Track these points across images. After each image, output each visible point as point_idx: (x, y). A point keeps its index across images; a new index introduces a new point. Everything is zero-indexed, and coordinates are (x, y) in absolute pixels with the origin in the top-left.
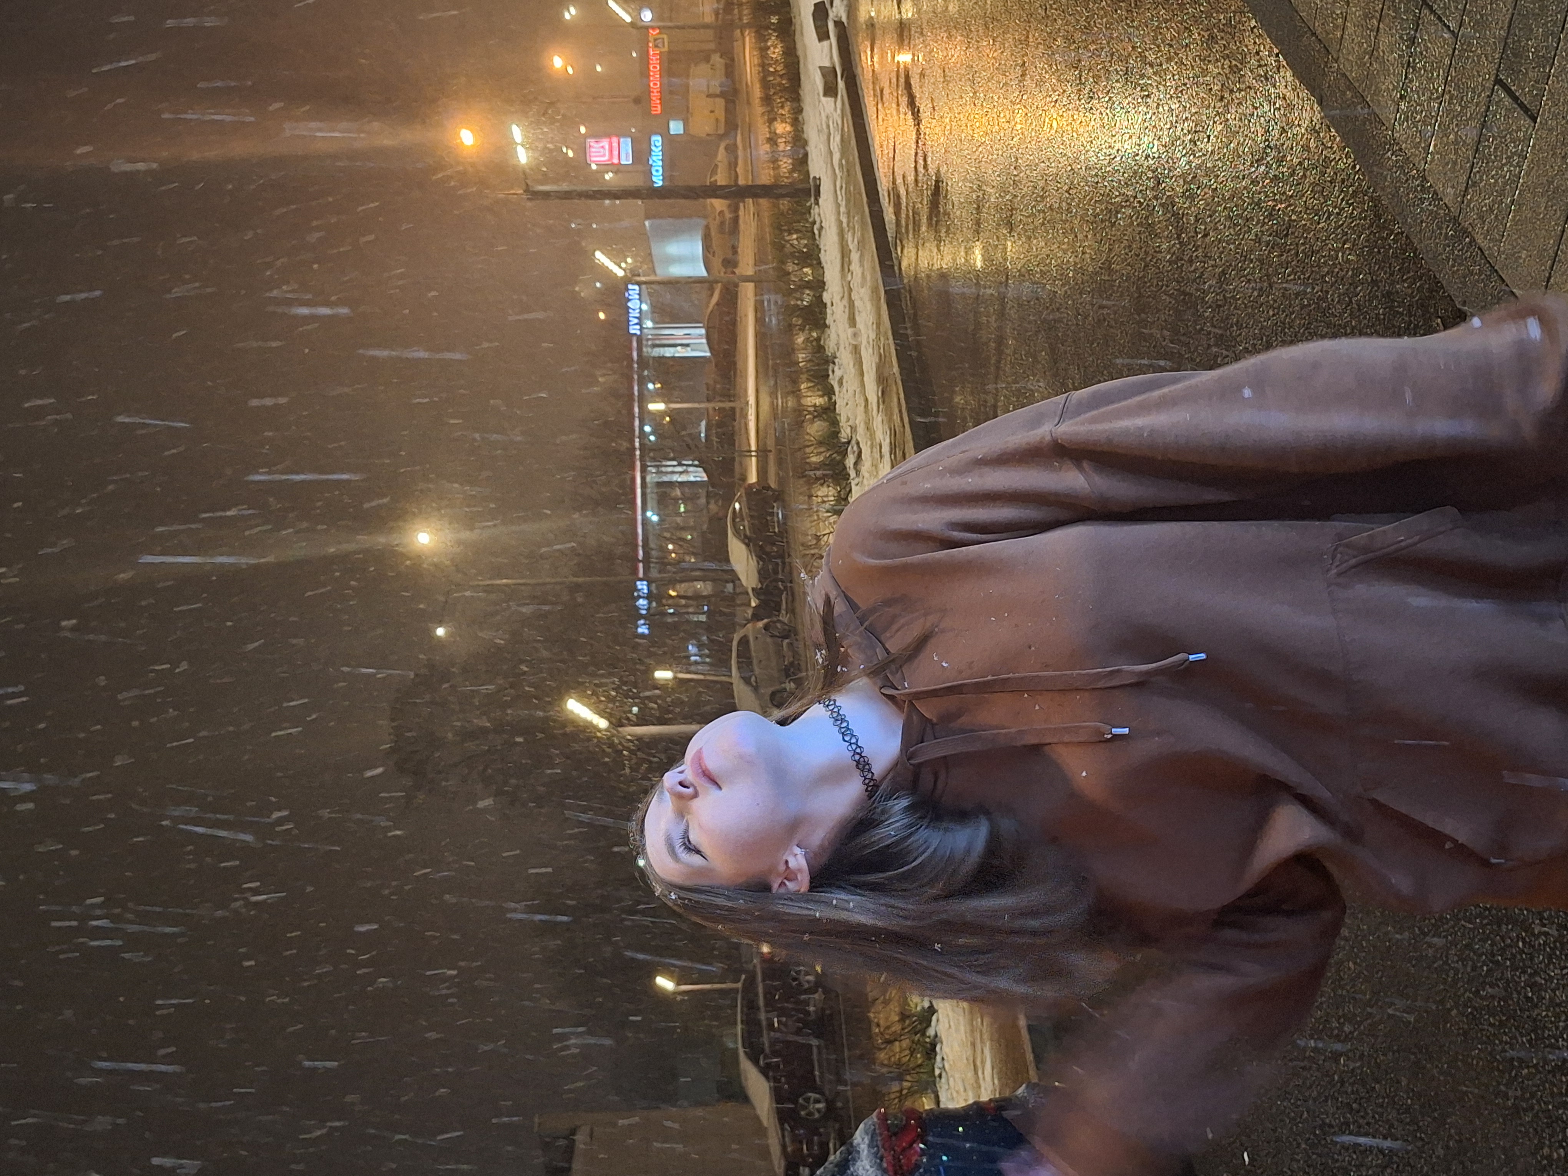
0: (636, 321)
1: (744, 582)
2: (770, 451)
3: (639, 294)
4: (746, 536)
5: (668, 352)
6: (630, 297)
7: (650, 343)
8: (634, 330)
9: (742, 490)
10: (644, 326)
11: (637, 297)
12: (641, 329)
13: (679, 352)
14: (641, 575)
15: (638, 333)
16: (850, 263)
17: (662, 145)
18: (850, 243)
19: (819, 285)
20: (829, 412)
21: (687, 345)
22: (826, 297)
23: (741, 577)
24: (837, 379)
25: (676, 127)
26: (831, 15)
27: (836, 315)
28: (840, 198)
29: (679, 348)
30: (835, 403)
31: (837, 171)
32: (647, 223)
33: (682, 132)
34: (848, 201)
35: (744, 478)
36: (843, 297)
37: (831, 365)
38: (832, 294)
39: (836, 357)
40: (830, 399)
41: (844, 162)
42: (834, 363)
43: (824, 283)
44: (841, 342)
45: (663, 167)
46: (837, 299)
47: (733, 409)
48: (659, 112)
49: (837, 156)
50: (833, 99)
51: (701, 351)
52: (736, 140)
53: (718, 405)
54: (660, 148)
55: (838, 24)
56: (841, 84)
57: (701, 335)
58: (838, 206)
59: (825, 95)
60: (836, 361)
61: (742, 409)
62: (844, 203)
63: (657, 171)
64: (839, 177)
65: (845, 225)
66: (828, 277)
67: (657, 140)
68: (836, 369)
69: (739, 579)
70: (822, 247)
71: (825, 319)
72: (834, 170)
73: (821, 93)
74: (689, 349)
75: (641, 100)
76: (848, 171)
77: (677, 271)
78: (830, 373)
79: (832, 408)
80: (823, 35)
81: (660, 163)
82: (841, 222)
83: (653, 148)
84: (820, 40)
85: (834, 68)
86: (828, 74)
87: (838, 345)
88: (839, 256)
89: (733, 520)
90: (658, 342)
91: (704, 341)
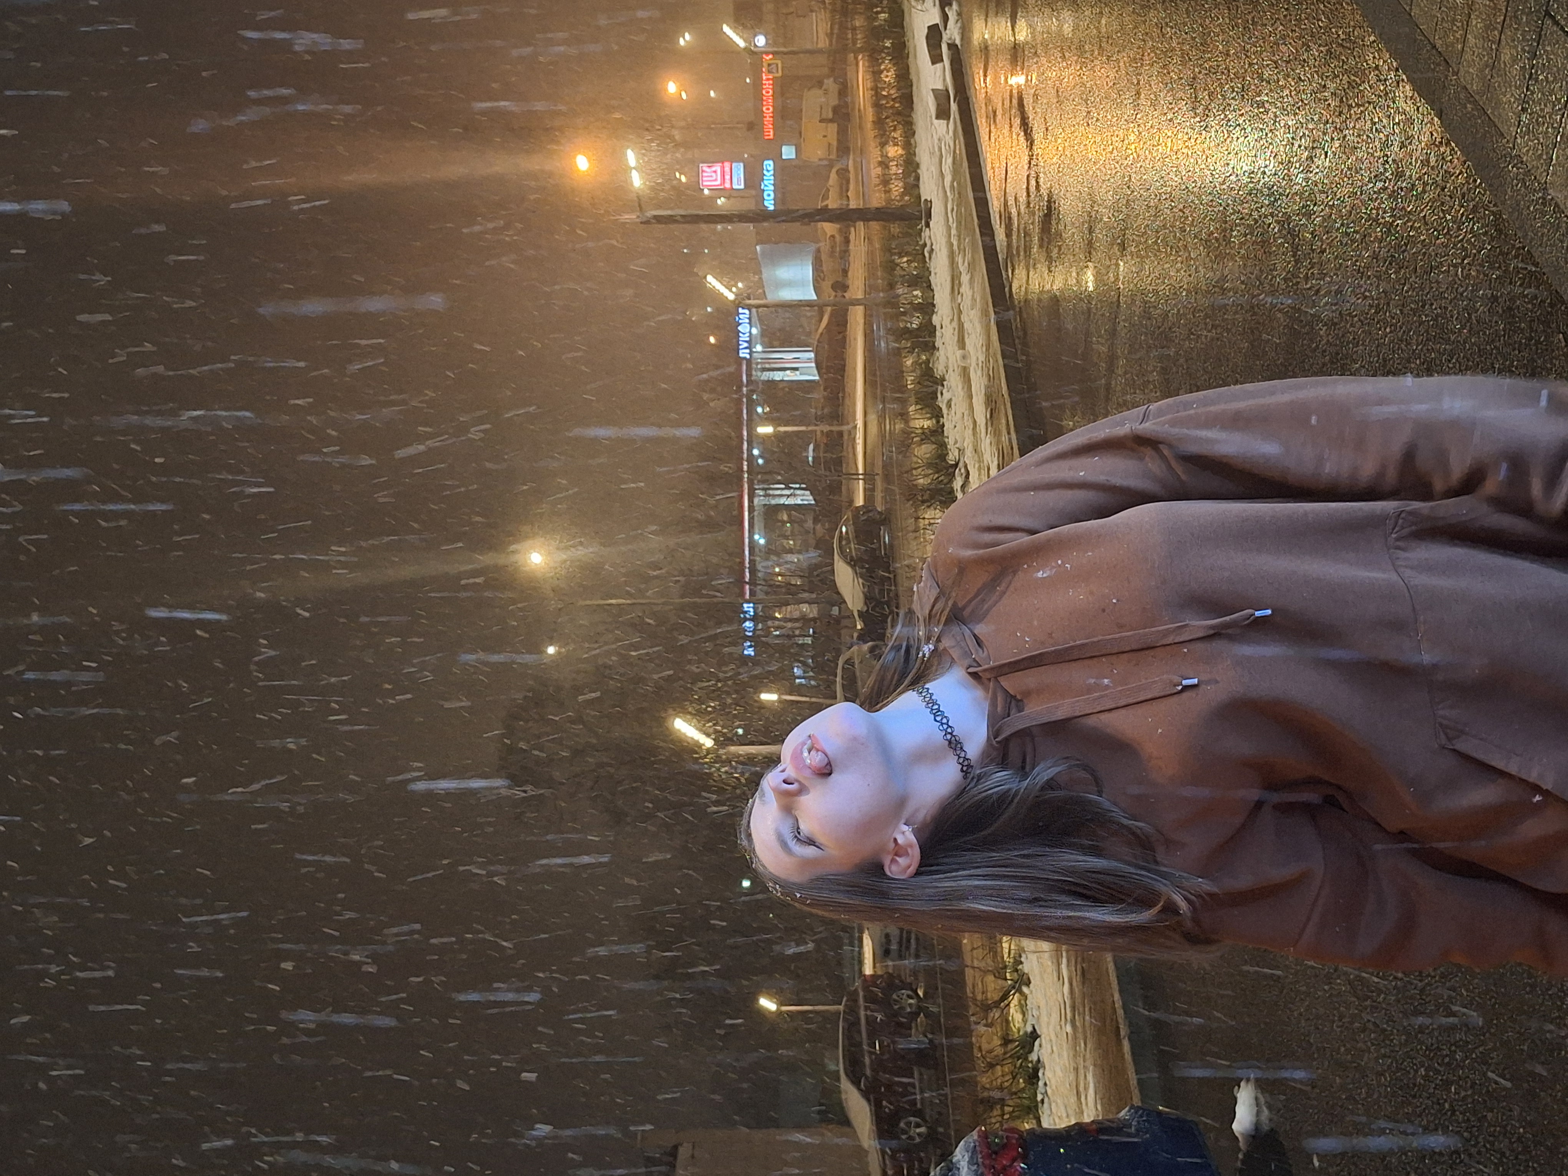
0: (746, 345)
1: (850, 606)
2: (877, 474)
3: (750, 319)
4: (852, 559)
5: (778, 376)
6: (741, 321)
7: (759, 366)
8: (744, 354)
9: (850, 513)
10: (754, 350)
11: (747, 321)
12: (750, 354)
13: (788, 376)
14: (747, 596)
15: (748, 356)
16: (960, 285)
17: (774, 170)
18: (960, 265)
19: (928, 308)
20: (936, 434)
21: (796, 369)
22: (936, 320)
23: (847, 600)
24: (945, 401)
25: (788, 152)
26: (945, 37)
27: (946, 337)
28: (951, 220)
29: (788, 372)
30: (943, 425)
31: (949, 194)
32: (758, 248)
33: (794, 156)
34: (959, 223)
35: (851, 502)
36: (952, 320)
37: (940, 388)
38: (942, 316)
39: (943, 379)
40: (938, 422)
41: (955, 184)
42: (943, 385)
43: (934, 306)
44: (950, 365)
45: (774, 191)
46: (946, 322)
47: (841, 434)
48: (771, 137)
49: (948, 179)
50: (945, 122)
51: (810, 375)
52: (848, 165)
53: (826, 428)
54: (772, 172)
55: (952, 46)
56: (954, 107)
57: (809, 360)
58: (949, 228)
59: (937, 118)
60: (945, 383)
61: (850, 433)
62: (955, 225)
63: (769, 195)
64: (950, 199)
65: (955, 247)
66: (937, 300)
67: (769, 165)
68: (944, 391)
69: (845, 602)
70: (932, 269)
71: (934, 343)
72: (946, 192)
73: (934, 117)
74: (798, 373)
75: (753, 126)
76: (959, 193)
77: (788, 295)
78: (939, 395)
79: (940, 430)
80: (936, 58)
81: (772, 188)
82: (952, 245)
83: (765, 172)
84: (933, 63)
85: (947, 91)
86: (942, 97)
87: (947, 368)
88: (949, 279)
89: (840, 542)
90: (767, 366)
91: (813, 365)
